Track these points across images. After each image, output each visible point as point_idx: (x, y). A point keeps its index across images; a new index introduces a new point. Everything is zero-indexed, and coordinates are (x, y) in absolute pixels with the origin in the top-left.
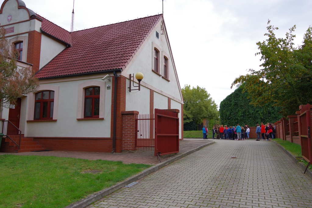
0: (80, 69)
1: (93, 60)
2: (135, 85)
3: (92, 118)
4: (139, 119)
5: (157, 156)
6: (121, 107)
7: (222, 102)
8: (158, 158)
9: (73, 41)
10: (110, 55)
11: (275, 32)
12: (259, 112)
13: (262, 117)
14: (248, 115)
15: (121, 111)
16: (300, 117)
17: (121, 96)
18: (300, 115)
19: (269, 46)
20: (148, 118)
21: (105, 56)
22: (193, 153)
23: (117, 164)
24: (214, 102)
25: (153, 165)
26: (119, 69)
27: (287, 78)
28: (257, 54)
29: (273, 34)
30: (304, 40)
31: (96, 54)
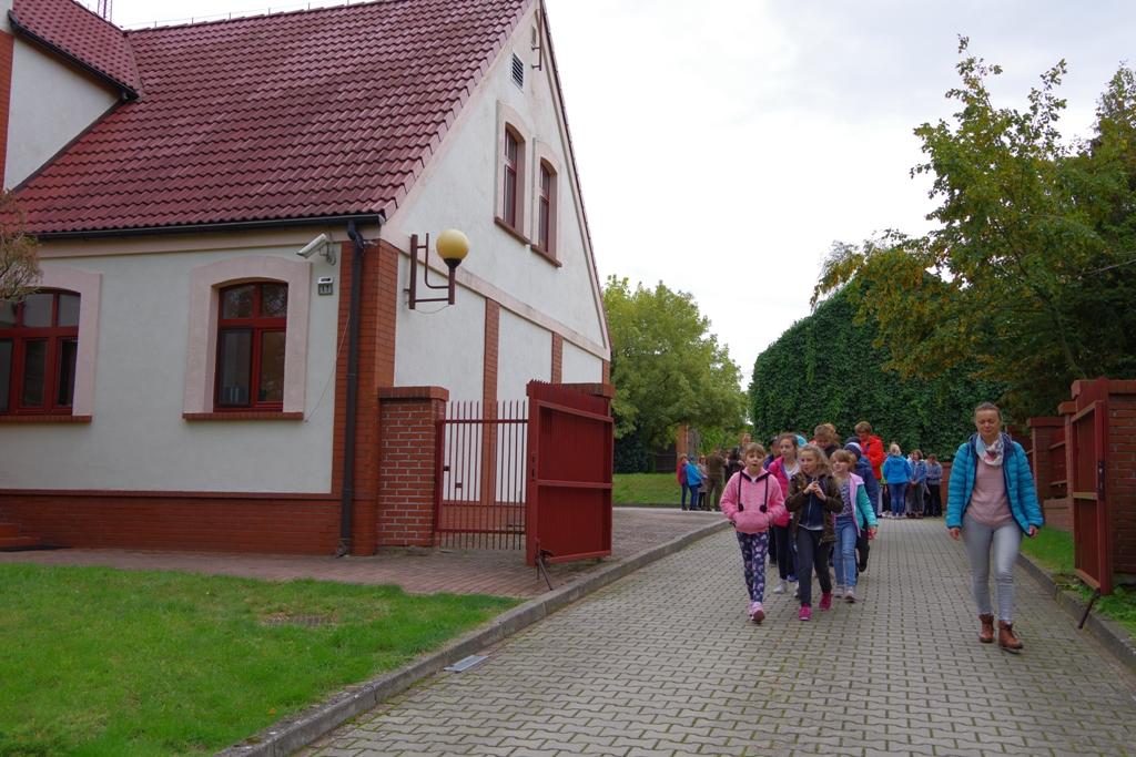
0: (194, 206)
1: (249, 165)
2: (434, 280)
3: (250, 414)
4: (452, 422)
5: (537, 565)
6: (377, 369)
7: (762, 357)
8: (541, 575)
9: (145, 75)
10: (325, 150)
11: (988, 82)
12: (912, 403)
13: (926, 423)
14: (869, 411)
15: (376, 387)
16: (1074, 424)
17: (378, 327)
18: (1074, 418)
19: (962, 141)
20: (474, 418)
21: (304, 152)
22: (663, 560)
23: (383, 596)
24: (724, 354)
25: (526, 600)
26: (370, 211)
27: (1029, 272)
28: (920, 170)
29: (981, 92)
30: (1098, 120)
31: (264, 144)
